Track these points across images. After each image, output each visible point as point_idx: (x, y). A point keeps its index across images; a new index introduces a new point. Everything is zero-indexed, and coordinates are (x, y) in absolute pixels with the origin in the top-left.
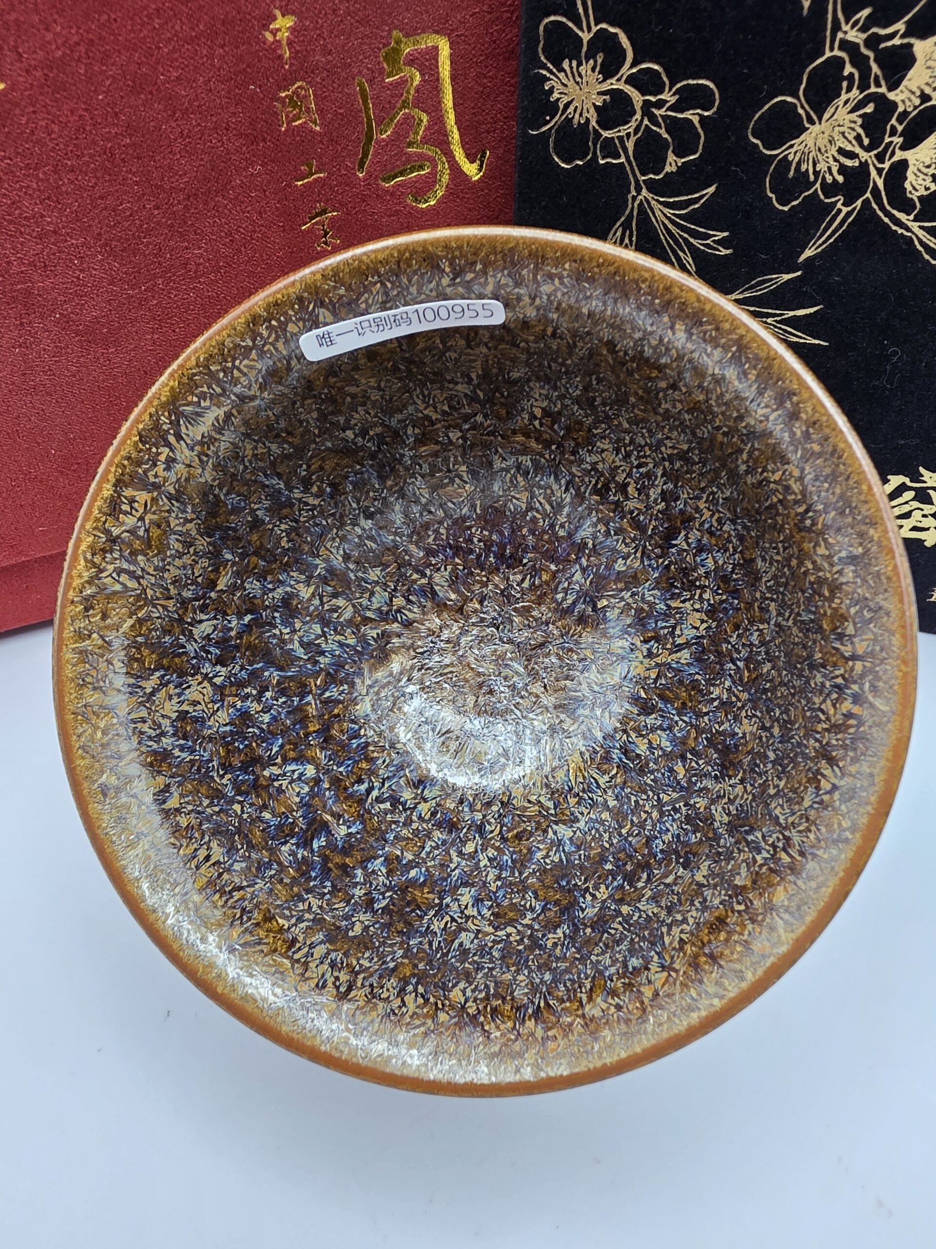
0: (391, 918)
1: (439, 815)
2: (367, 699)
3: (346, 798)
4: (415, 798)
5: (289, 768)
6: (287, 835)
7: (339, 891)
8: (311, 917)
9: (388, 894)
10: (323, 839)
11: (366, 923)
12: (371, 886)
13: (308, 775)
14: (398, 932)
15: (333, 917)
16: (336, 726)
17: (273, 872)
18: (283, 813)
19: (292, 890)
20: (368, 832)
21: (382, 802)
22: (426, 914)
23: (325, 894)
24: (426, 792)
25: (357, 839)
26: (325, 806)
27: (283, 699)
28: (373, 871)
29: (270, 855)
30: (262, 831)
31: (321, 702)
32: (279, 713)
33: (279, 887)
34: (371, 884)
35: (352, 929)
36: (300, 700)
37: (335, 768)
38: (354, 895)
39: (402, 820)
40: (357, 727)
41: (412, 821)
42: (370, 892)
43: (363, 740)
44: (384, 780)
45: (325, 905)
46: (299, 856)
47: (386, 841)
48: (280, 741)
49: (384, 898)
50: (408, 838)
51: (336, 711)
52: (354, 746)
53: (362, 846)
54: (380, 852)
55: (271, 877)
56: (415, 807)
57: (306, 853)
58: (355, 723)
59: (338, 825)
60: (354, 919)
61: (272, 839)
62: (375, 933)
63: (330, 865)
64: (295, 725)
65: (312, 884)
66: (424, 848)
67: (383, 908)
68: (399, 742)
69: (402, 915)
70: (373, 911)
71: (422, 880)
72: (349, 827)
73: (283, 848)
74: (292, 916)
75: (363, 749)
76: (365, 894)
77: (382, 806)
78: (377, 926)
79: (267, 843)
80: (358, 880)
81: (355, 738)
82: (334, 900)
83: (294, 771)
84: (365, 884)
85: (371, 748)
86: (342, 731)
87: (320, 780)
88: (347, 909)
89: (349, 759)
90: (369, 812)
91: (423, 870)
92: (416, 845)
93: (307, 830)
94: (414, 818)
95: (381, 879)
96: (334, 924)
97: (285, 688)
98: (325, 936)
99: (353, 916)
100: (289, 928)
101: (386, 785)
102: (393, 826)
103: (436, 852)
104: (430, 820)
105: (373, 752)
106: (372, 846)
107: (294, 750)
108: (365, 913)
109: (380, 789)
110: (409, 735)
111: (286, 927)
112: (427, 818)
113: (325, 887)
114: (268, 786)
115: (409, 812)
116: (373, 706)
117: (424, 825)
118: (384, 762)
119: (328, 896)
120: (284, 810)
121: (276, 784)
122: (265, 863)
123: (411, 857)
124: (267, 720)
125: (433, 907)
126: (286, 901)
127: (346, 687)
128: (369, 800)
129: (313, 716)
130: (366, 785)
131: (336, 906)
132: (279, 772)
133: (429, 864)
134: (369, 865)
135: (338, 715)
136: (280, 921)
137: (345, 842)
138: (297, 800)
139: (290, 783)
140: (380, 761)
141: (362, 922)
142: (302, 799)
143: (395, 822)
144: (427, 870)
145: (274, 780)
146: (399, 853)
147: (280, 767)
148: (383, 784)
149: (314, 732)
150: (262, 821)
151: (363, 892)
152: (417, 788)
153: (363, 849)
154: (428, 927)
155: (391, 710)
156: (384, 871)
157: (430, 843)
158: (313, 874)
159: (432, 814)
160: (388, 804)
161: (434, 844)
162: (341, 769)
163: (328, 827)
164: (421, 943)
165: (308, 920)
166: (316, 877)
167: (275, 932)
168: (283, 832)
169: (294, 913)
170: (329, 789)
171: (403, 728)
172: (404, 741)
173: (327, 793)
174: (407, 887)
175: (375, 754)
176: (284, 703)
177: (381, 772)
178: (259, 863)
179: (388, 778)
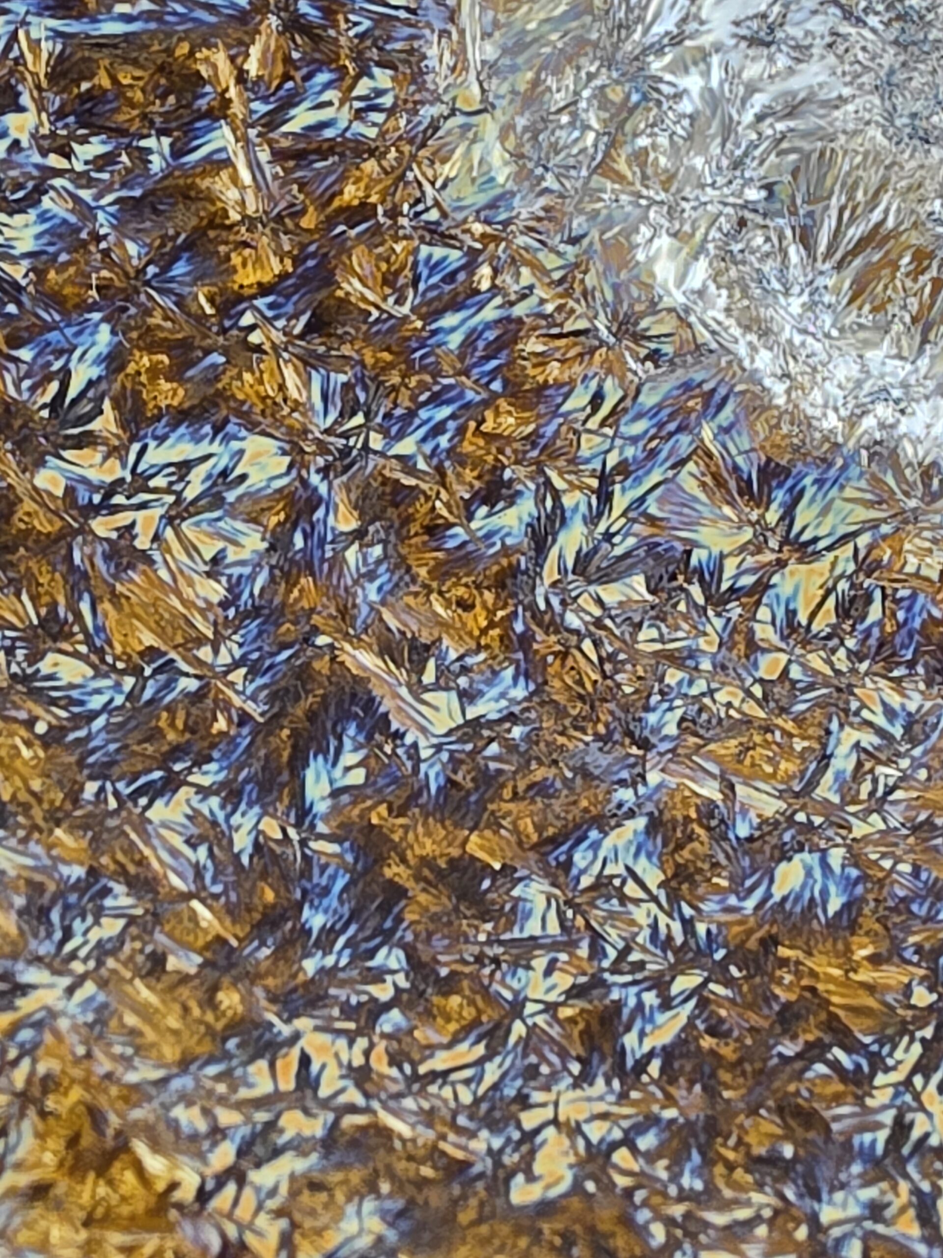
0: (711, 1092)
1: (875, 612)
2: (489, 126)
3: (441, 572)
4: (758, 546)
5: (156, 455)
6: (177, 752)
7: (449, 985)
8: (316, 1127)
9: (683, 983)
10: (349, 758)
11: (595, 1132)
12: (597, 952)
13: (256, 480)
14: (754, 1163)
15: (429, 1117)
16: (359, 258)
17: (111, 927)
18: (151, 653)
19: (210, 1002)
20: (560, 712)
21: (606, 577)
22: (877, 1063)
23: (378, 1009)
24: (804, 515)
25: (511, 747)
26: (345, 613)
27: (96, 147)
28: (602, 885)
29: (96, 845)
30: (46, 741)
31: (278, 156)
32: (86, 211)
33: (144, 993)
34: (597, 940)
35: (526, 1168)
36: (178, 152)
37: (376, 441)
38: (516, 1008)
39: (708, 645)
40: (455, 257)
41: (753, 647)
42: (597, 982)
43: (490, 313)
44: (605, 478)
45: (380, 1064)
46: (242, 842)
47: (645, 745)
48: (104, 337)
49: (666, 1004)
50: (748, 721)
51: (351, 193)
52: (455, 341)
53: (540, 773)
54: (626, 795)
55: (103, 951)
56: (762, 587)
57: (271, 828)
58: (445, 239)
59: (418, 689)
60: (530, 1120)
61: (102, 772)
62: (642, 1179)
63: (394, 871)
64: (167, 262)
65: (310, 966)
66: (825, 759)
67: (668, 1054)
68: (653, 307)
69: (764, 1076)
70: (619, 1069)
71: (835, 904)
72: (467, 697)
73: (159, 812)
74: (217, 1133)
75: (493, 350)
76: (575, 992)
77: (611, 594)
78: (647, 1142)
79: (74, 797)
80: (533, 928)
81: (455, 305)
82: (424, 1034)
83: (184, 467)
84: (570, 945)
85: (533, 345)
86: (389, 280)
87: (314, 501)
88: (492, 1072)
89: (437, 400)
90: (555, 625)
91: (836, 856)
92: (786, 751)
93: (274, 721)
94: (765, 632)
95: (641, 914)
96: (434, 1153)
97: (94, 96)
98: (393, 1219)
99: (523, 1101)
100: (203, 1196)
101: (620, 503)
102: (673, 676)
103: (887, 773)
104: (835, 633)
105: (542, 359)
106: (583, 772)
107: (175, 374)
108: (584, 1079)
109: (592, 520)
110: (700, 272)
111: (187, 1193)
112: (821, 625)
113: (378, 976)
114: (66, 535)
115: (735, 611)
116: (518, 156)
117: (816, 661)
118: (597, 399)
119: (393, 1020)
120: (149, 639)
121: (102, 526)
122: (65, 888)
123: (771, 807)
124: (26, 243)
125: (905, 1029)
126: (185, 1064)
127: (383, 78)
128: (550, 572)
129: (250, 222)
130: (526, 507)
131: (440, 1062)
132: (114, 471)
133: (859, 829)
134: (580, 858)
135: (364, 211)
136: (154, 1164)
137: (455, 762)
138: (216, 591)
139: (170, 519)
140: (579, 399)
141: (575, 1130)
142: (234, 588)
143: (676, 659)
144: (855, 858)
145: (93, 510)
146: (711, 791)
147: (116, 452)
148: (605, 497)
149: (264, 290)
150: (37, 694)
151: (563, 981)
152: (762, 501)
153: (541, 789)
154: (901, 1128)
155: (604, 168)
156: (653, 877)
157: (850, 736)
158: (315, 920)
159: (843, 611)
160: (638, 582)
161: (869, 739)
162: (406, 446)
163: (370, 703)
164: (876, 1210)
165: (299, 1146)
166: (328, 937)
167: (132, 1224)
168: (154, 735)
169: (226, 1117)
170: (359, 535)
171: (664, 242)
172: (678, 298)
173: (352, 555)
174: (770, 942)
175: (554, 370)
176: (103, 161)
177: (588, 445)
178: (36, 888)
179: (624, 469)
